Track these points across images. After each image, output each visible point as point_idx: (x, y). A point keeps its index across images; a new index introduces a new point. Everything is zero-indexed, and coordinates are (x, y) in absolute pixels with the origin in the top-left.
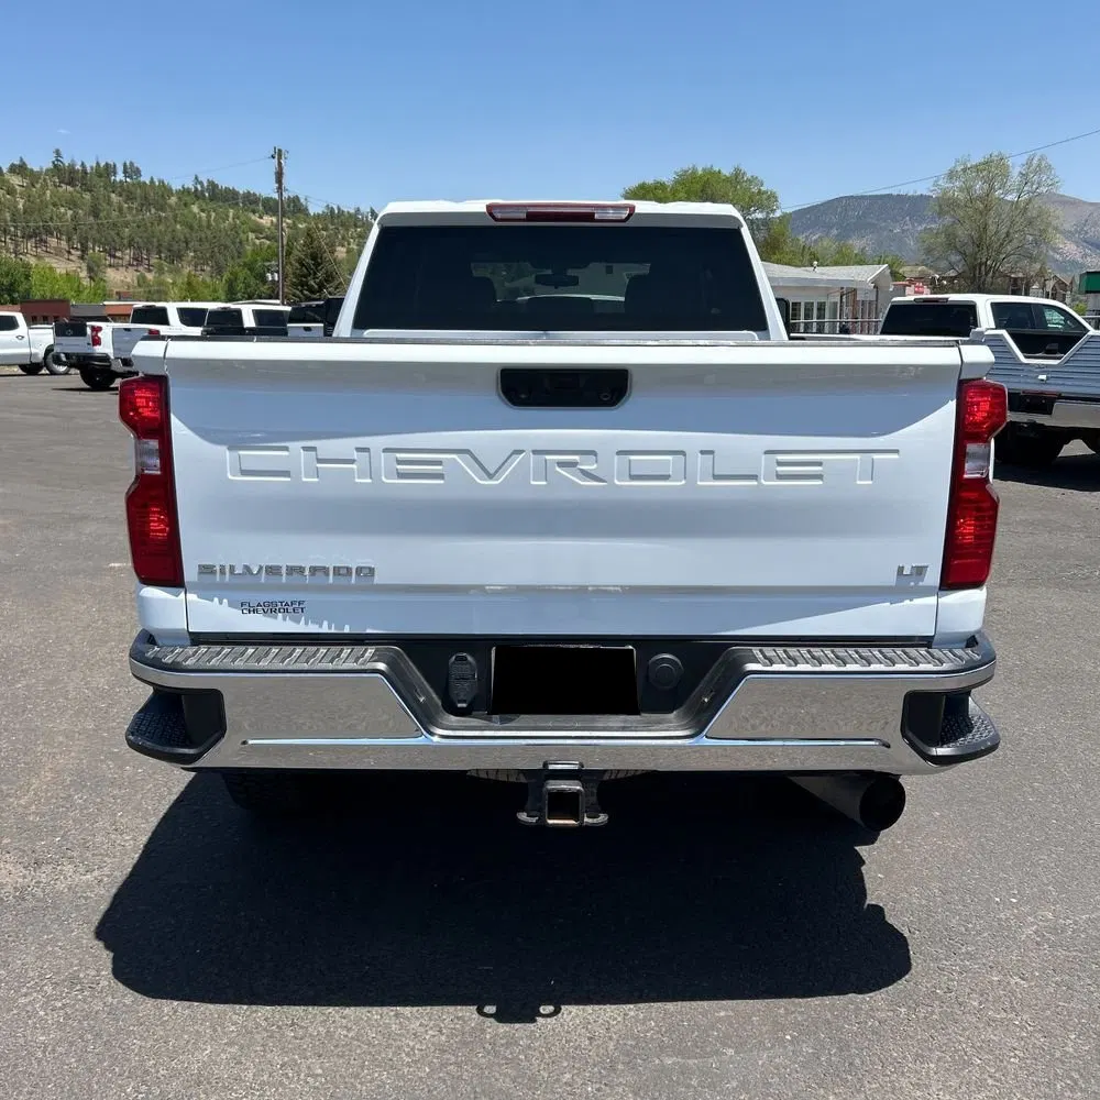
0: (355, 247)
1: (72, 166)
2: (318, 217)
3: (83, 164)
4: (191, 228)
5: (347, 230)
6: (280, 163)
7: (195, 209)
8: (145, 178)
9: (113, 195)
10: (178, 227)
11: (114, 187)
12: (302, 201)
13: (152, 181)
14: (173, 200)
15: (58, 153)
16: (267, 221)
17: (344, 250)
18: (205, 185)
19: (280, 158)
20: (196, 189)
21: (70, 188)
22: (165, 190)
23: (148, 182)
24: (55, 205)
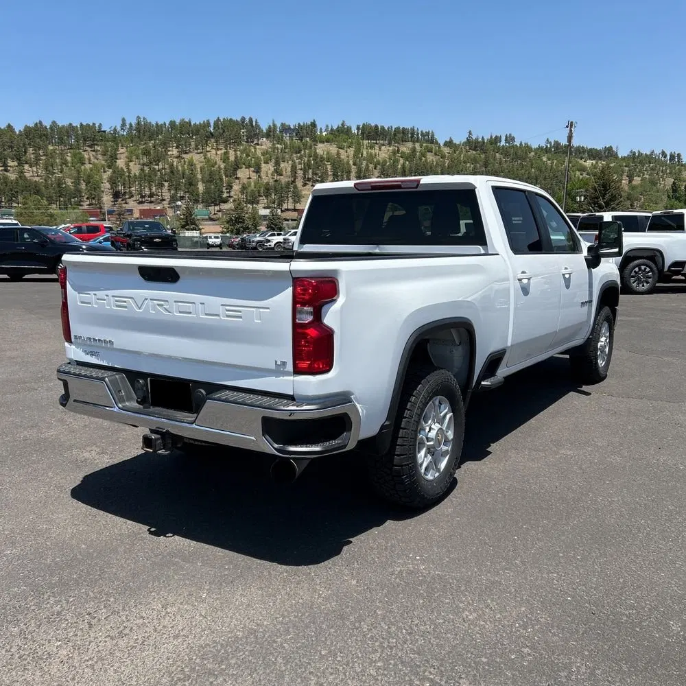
0: (647, 176)
1: (477, 139)
2: (624, 158)
3: (483, 138)
4: (541, 171)
5: (643, 166)
6: (571, 131)
7: (545, 159)
8: (517, 143)
9: (497, 154)
10: (533, 170)
11: (498, 150)
12: (614, 149)
13: (521, 144)
14: (533, 153)
15: (470, 132)
16: (589, 163)
17: (640, 179)
18: (553, 144)
19: (571, 126)
20: (547, 147)
21: (474, 152)
22: (528, 148)
23: (518, 145)
24: (465, 162)
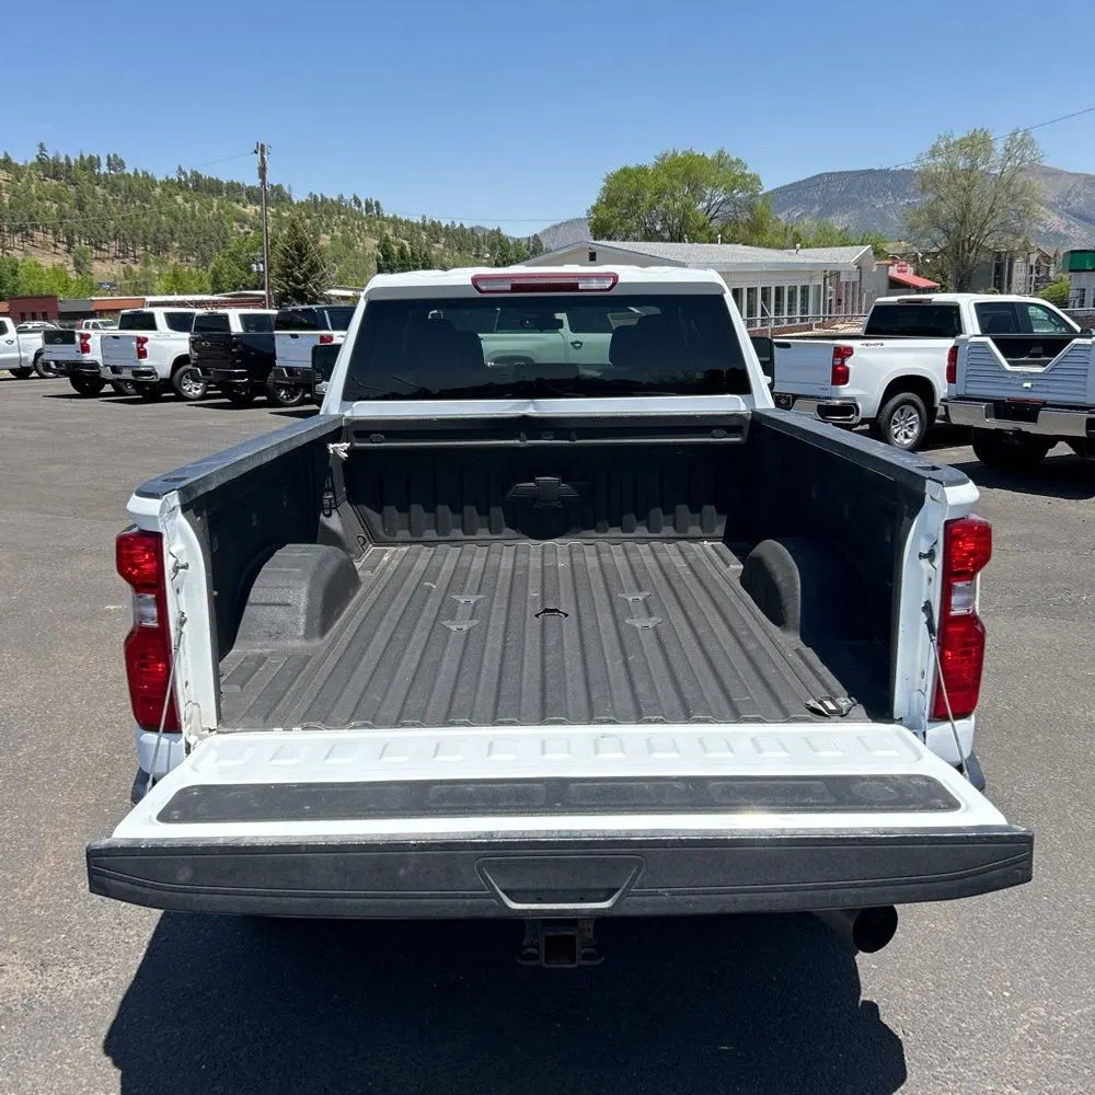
0: (340, 235)
1: (56, 159)
2: (301, 205)
3: (67, 158)
4: (176, 219)
5: (331, 218)
6: (263, 159)
7: (179, 199)
8: (129, 170)
9: (97, 188)
10: (163, 218)
11: (98, 180)
12: (286, 189)
13: (136, 173)
14: (158, 190)
15: (41, 146)
16: (251, 210)
17: (328, 237)
18: (189, 175)
19: (263, 151)
20: (180, 180)
21: (55, 182)
22: (149, 181)
23: (132, 174)
24: (40, 199)
